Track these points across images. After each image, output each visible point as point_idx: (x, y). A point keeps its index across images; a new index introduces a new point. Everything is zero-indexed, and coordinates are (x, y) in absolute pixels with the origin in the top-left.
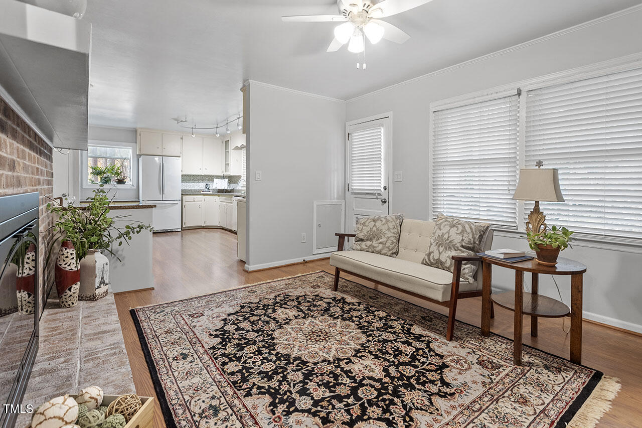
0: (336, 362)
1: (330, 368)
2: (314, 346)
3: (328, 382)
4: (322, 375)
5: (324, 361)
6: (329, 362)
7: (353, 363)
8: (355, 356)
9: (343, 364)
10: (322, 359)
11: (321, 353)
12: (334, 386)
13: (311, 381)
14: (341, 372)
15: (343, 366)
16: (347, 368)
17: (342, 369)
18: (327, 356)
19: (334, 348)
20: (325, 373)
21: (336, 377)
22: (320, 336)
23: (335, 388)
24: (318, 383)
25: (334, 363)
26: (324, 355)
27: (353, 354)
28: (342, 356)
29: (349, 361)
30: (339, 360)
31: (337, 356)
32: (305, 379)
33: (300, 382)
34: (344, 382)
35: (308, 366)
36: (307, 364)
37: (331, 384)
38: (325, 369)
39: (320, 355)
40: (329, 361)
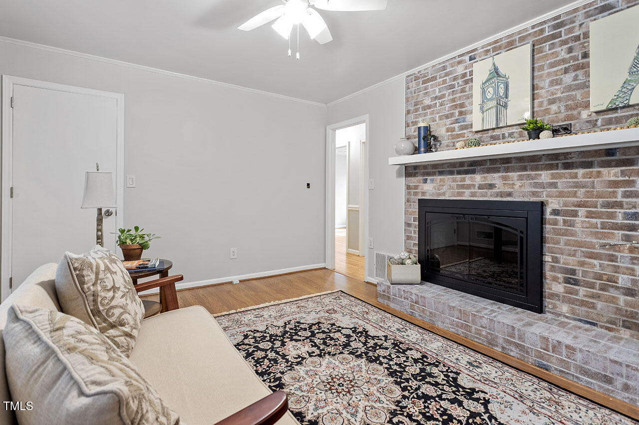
0: (323, 354)
1: (328, 349)
2: (345, 372)
3: (331, 340)
4: (336, 345)
5: (334, 355)
6: (329, 353)
7: (308, 352)
8: (303, 358)
9: (317, 352)
10: (336, 357)
11: (337, 363)
12: (326, 338)
13: (344, 342)
14: (320, 346)
15: (318, 350)
16: (314, 349)
17: (319, 348)
18: (331, 359)
19: (323, 368)
20: (333, 346)
21: (325, 343)
22: (339, 385)
23: (326, 337)
24: (338, 340)
25: (325, 353)
26: (334, 361)
27: (305, 360)
28: (317, 359)
29: (310, 354)
30: (320, 356)
31: (321, 359)
32: (349, 343)
33: (352, 341)
34: (319, 340)
35: (348, 351)
36: (348, 352)
37: (329, 339)
38: (333, 348)
39: (338, 361)
40: (329, 355)
